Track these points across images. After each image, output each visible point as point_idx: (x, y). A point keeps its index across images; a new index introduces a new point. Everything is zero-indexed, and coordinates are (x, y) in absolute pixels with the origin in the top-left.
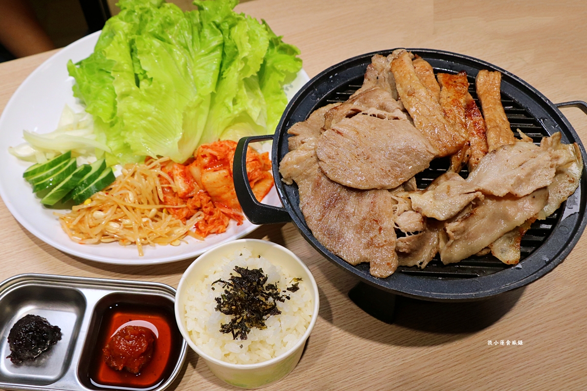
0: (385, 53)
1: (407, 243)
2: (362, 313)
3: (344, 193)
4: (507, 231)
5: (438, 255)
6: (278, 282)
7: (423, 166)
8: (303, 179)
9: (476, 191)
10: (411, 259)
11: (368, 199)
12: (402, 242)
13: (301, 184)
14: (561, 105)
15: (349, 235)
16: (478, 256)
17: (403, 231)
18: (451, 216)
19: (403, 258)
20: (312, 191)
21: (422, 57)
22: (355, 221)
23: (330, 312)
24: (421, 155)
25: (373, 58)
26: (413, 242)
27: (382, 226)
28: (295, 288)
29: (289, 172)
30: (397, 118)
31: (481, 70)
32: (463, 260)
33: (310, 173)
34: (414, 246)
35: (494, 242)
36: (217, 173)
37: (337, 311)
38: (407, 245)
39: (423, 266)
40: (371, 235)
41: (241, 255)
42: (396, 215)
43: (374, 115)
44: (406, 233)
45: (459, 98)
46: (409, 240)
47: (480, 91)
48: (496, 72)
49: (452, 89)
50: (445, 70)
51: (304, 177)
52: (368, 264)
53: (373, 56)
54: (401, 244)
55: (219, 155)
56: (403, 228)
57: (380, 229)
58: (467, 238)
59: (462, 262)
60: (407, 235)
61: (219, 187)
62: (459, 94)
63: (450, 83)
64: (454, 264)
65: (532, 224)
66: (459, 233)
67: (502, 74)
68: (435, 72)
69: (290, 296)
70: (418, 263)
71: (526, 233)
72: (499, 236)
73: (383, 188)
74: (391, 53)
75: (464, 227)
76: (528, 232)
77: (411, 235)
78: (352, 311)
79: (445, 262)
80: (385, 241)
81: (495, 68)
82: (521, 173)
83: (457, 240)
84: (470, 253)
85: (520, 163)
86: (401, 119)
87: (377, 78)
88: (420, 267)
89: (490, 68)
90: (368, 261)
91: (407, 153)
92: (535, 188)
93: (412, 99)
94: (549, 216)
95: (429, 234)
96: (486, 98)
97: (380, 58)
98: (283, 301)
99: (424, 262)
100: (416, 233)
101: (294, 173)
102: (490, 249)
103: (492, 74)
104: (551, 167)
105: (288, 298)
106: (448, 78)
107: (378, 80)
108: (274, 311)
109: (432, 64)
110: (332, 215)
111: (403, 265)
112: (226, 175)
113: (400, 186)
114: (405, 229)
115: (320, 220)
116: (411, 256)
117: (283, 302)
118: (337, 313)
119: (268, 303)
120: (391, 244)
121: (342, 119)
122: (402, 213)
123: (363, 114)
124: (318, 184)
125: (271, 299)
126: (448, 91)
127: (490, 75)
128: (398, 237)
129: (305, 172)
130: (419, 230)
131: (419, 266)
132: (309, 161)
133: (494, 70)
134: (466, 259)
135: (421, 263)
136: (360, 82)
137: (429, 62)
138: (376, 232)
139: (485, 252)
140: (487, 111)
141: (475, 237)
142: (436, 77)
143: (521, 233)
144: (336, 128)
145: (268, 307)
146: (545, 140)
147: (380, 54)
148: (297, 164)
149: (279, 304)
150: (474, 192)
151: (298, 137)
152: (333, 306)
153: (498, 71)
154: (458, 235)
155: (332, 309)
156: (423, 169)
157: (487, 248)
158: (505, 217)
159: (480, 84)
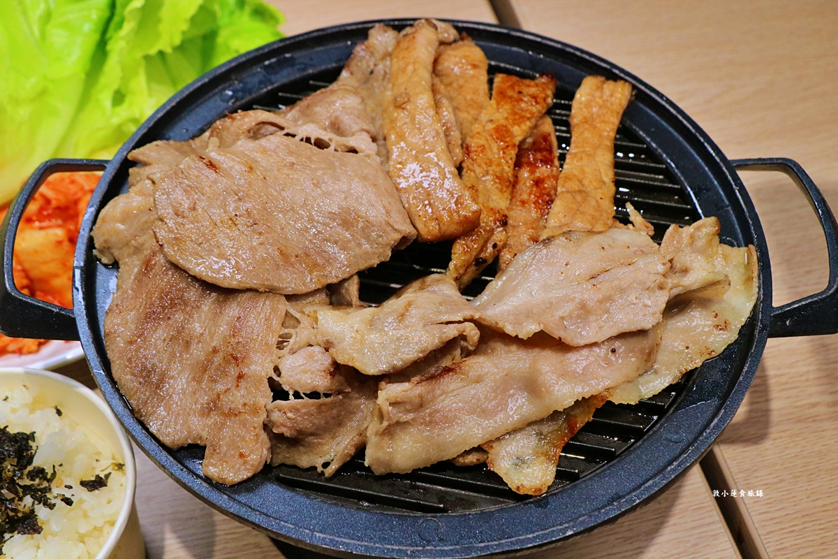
0: (398, 25)
1: (290, 415)
2: (276, 556)
3: (193, 293)
4: (534, 419)
5: (361, 450)
6: (61, 465)
7: (374, 253)
8: (129, 256)
9: (465, 320)
10: (305, 453)
11: (233, 309)
12: (280, 411)
13: (125, 264)
14: (746, 164)
15: (180, 383)
16: (457, 464)
17: (286, 388)
18: (393, 368)
19: (287, 447)
20: (135, 279)
21: (473, 39)
22: (198, 352)
23: (211, 544)
24: (373, 232)
25: (372, 32)
26: (305, 414)
27: (245, 370)
28: (97, 484)
29: (106, 237)
30: (354, 151)
31: (590, 74)
32: (419, 469)
33: (143, 245)
34: (306, 425)
35: (498, 439)
36: (43, 233)
37: (227, 545)
38: (289, 418)
39: (329, 471)
40: (220, 387)
41: (6, 399)
42: (286, 350)
43: (308, 140)
44: (291, 393)
45: (514, 124)
46: (295, 410)
47: (574, 118)
48: (620, 83)
49: (507, 107)
50: (518, 69)
51: (132, 250)
52: (204, 448)
53: (372, 28)
54: (276, 416)
55: (55, 199)
56: (287, 381)
57: (240, 377)
58: (430, 422)
59: (415, 475)
60: (291, 397)
61: (45, 263)
62: (517, 117)
63: (510, 93)
64: (398, 476)
65: (597, 409)
66: (408, 407)
67: (634, 87)
68: (492, 71)
69: (73, 498)
70: (319, 462)
71: (583, 429)
72: (510, 428)
73: (271, 291)
74: (411, 25)
75: (421, 396)
76: (588, 427)
77: (302, 398)
78: (257, 550)
79: (378, 471)
80: (245, 404)
81: (622, 75)
82: (590, 295)
83: (404, 423)
84: (435, 457)
85: (593, 272)
86: (362, 152)
87: (372, 72)
88: (323, 473)
89: (610, 73)
90: (202, 444)
91: (346, 224)
92: (615, 332)
93: (398, 115)
94: (649, 399)
95: (355, 402)
96: (582, 133)
97: (386, 32)
98: (52, 506)
99: (332, 463)
100: (314, 395)
101: (114, 239)
102: (485, 452)
103: (610, 86)
104: (661, 288)
105: (68, 502)
106: (508, 84)
107: (372, 76)
108: (28, 524)
109: (489, 54)
110: (159, 334)
111: (289, 462)
112: (60, 239)
113: (316, 291)
114: (290, 384)
115: (131, 343)
116: (303, 445)
117: (51, 509)
118: (225, 548)
119: (20, 508)
120: (255, 411)
121: (238, 139)
122: (300, 348)
123: (287, 135)
124: (148, 265)
125: (28, 500)
126: (498, 109)
127: (605, 86)
128: (275, 399)
129: (136, 240)
130: (321, 390)
131: (320, 469)
132: (144, 219)
133: (616, 78)
134: (425, 469)
135: (326, 465)
136: (331, 76)
137: (483, 49)
138: (229, 382)
139: (472, 459)
140: (572, 159)
141: (449, 420)
142: (490, 82)
143: (571, 428)
144: (214, 155)
145: (20, 515)
146: (675, 231)
147: (388, 26)
148: (123, 222)
149: (42, 512)
150: (459, 322)
151: (147, 168)
152: (222, 533)
153: (626, 81)
154: (409, 411)
155: (217, 539)
156: (375, 262)
157: (479, 449)
158: (532, 386)
159: (581, 103)
